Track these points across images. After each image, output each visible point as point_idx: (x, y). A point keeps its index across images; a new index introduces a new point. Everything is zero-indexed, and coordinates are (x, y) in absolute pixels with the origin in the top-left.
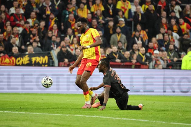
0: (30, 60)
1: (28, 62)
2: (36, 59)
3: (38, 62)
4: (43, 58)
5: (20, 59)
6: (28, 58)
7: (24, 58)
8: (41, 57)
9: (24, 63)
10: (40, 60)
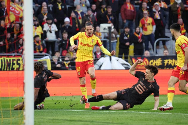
0: (163, 62)
1: (161, 64)
2: (168, 61)
3: (171, 64)
4: (175, 61)
5: (154, 62)
6: (161, 60)
7: (157, 60)
8: (173, 60)
9: (157, 65)
10: (172, 63)
